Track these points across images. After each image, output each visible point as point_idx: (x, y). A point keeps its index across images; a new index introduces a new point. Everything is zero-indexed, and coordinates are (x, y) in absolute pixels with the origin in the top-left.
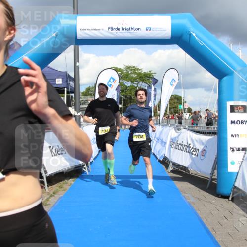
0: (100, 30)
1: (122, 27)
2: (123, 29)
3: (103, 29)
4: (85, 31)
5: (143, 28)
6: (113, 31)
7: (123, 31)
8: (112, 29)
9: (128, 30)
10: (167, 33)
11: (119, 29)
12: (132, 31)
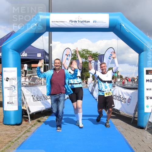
0: (64, 22)
1: (78, 21)
2: (79, 22)
3: (66, 22)
4: (55, 23)
5: (92, 21)
6: (72, 23)
7: (79, 23)
8: (72, 22)
9: (82, 22)
10: (106, 24)
11: (76, 22)
12: (85, 23)
